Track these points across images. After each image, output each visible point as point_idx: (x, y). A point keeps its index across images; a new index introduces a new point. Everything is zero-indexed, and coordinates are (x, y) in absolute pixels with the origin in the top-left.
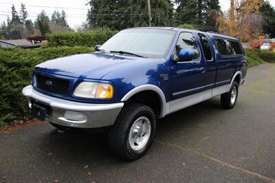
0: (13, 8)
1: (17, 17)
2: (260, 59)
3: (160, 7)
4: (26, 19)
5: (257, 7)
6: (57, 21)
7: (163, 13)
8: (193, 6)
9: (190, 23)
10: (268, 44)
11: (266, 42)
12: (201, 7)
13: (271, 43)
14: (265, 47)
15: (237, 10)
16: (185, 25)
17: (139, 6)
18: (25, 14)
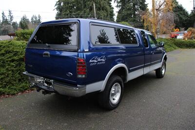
0: (3, 13)
1: (6, 20)
2: (175, 46)
3: (103, 10)
4: (12, 21)
5: (171, 8)
6: (35, 22)
7: (106, 14)
8: (129, 9)
9: (127, 21)
10: (183, 35)
11: (181, 34)
12: (135, 10)
13: (184, 34)
14: (180, 37)
15: (157, 10)
16: (123, 22)
17: (88, 10)
18: (12, 17)
